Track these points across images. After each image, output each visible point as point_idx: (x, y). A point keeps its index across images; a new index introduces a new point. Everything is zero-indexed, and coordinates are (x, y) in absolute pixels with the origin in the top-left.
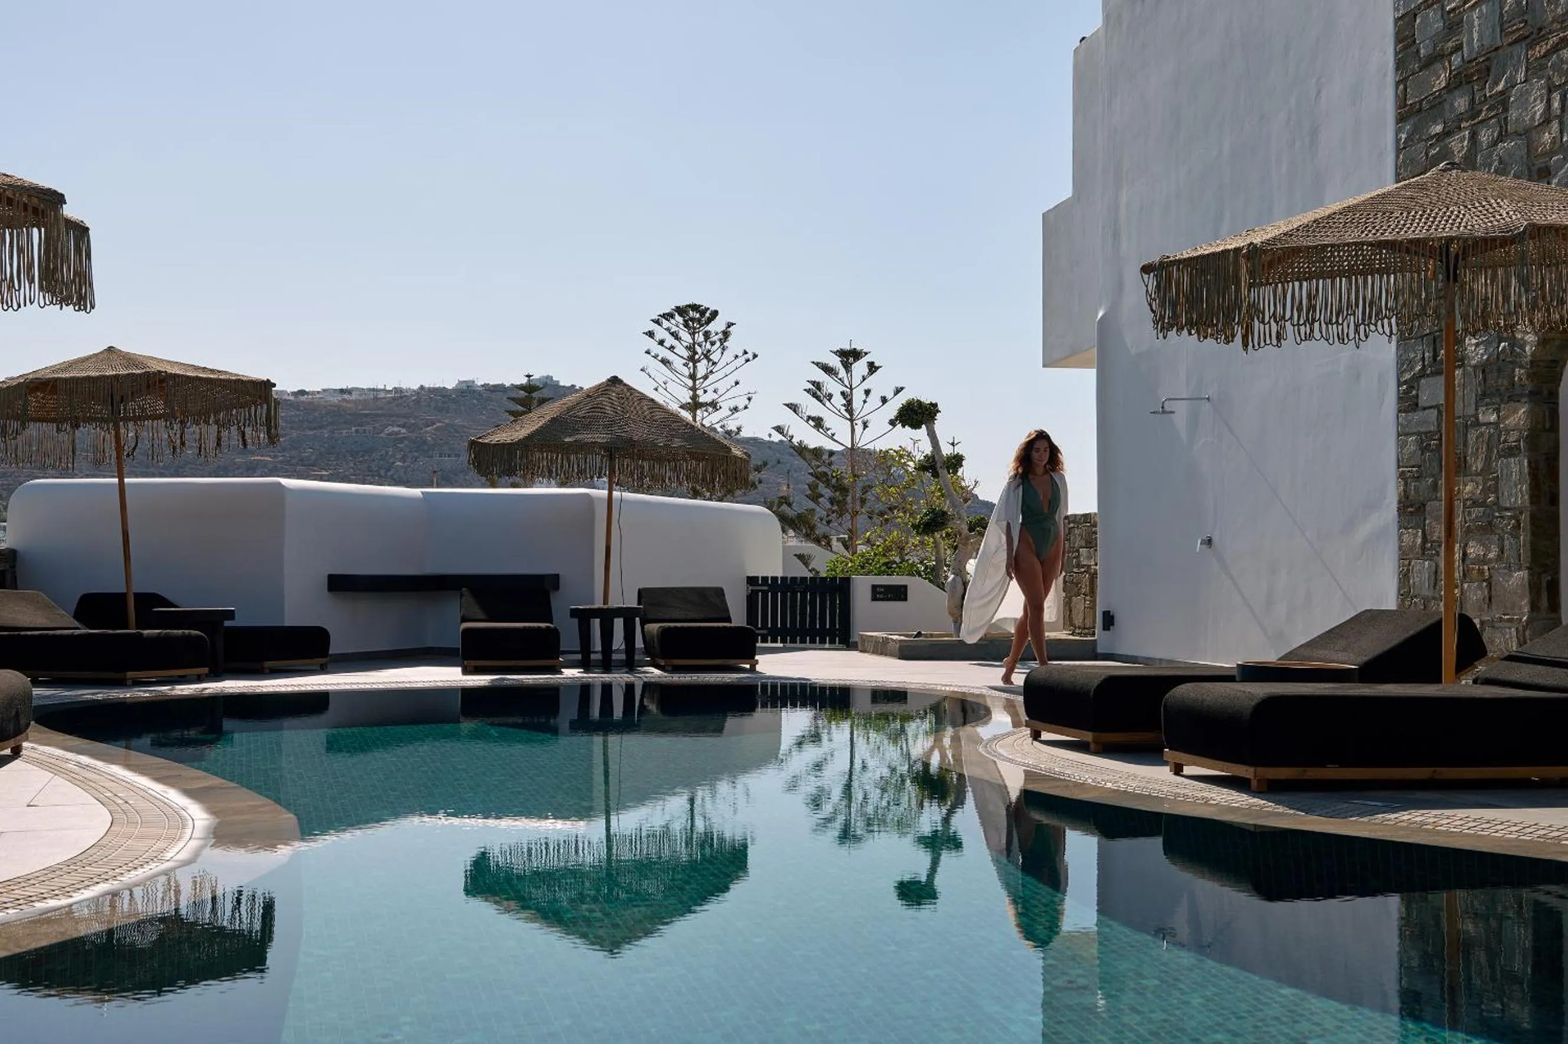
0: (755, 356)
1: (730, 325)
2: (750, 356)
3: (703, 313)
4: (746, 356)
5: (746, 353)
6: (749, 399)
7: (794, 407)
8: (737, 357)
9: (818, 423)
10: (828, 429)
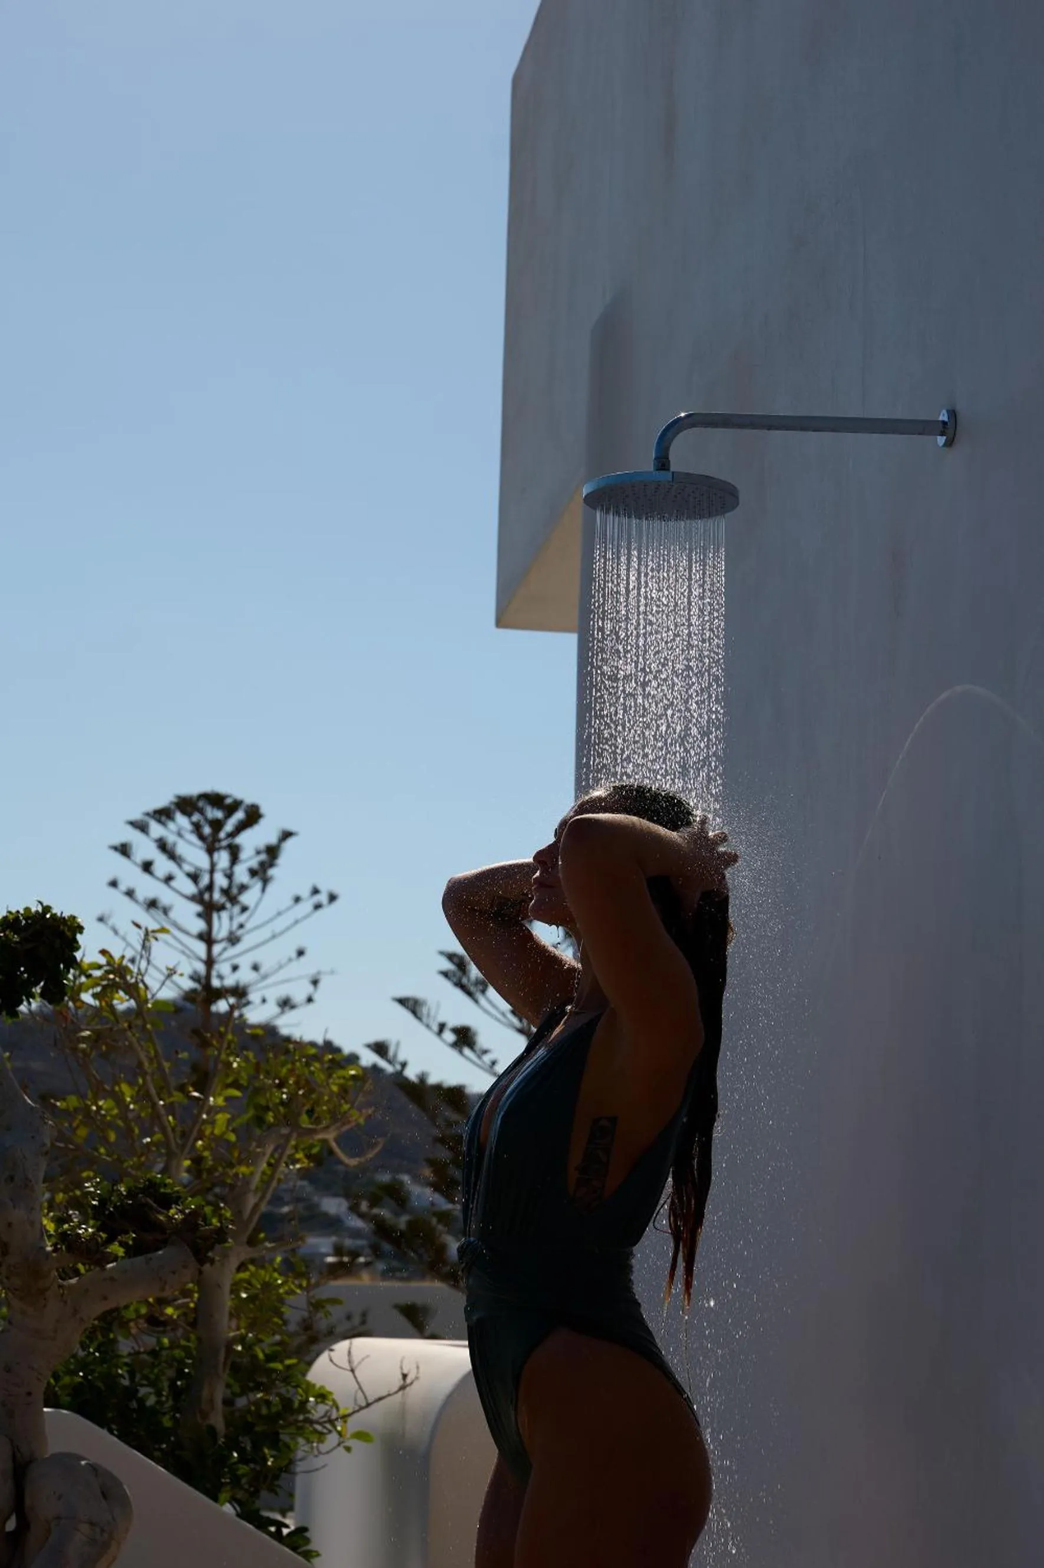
0: (332, 898)
1: (286, 835)
2: (323, 898)
3: (231, 809)
4: (317, 898)
5: (316, 891)
6: (315, 982)
7: (412, 1005)
8: (297, 900)
9: (464, 1038)
10: (485, 1052)
